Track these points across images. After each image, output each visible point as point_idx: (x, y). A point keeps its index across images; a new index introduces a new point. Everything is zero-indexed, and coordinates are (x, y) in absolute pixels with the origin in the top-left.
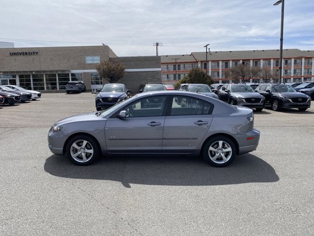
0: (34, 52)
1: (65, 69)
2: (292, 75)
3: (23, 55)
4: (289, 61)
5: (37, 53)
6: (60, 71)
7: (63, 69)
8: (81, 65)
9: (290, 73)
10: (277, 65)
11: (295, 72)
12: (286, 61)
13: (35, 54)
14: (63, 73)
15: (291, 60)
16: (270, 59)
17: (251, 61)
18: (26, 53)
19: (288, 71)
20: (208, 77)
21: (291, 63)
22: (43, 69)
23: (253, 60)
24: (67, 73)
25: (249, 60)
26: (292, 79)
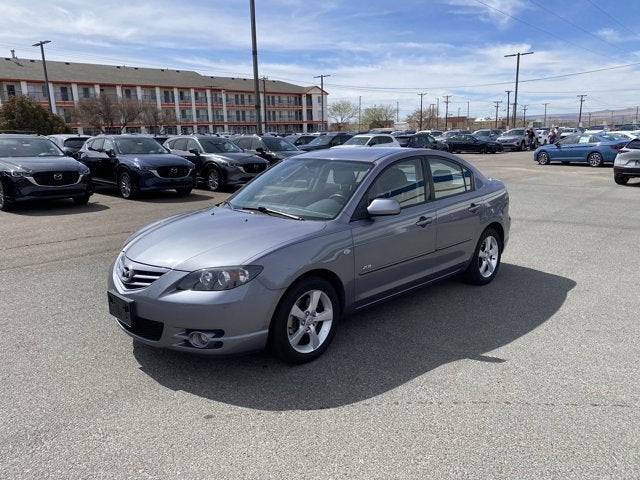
2: (195, 121)
4: (186, 94)
9: (191, 116)
10: (167, 100)
11: (198, 116)
12: (181, 94)
15: (190, 93)
16: (154, 87)
17: (119, 89)
19: (187, 113)
20: (56, 119)
21: (190, 98)
23: (123, 86)
25: (114, 86)
26: (195, 127)
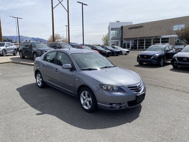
0: (141, 26)
1: (158, 36)
3: (135, 28)
5: (142, 26)
6: (154, 37)
7: (156, 36)
8: (169, 32)
13: (141, 27)
14: (156, 38)
18: (137, 27)
22: (144, 36)
24: (158, 38)
